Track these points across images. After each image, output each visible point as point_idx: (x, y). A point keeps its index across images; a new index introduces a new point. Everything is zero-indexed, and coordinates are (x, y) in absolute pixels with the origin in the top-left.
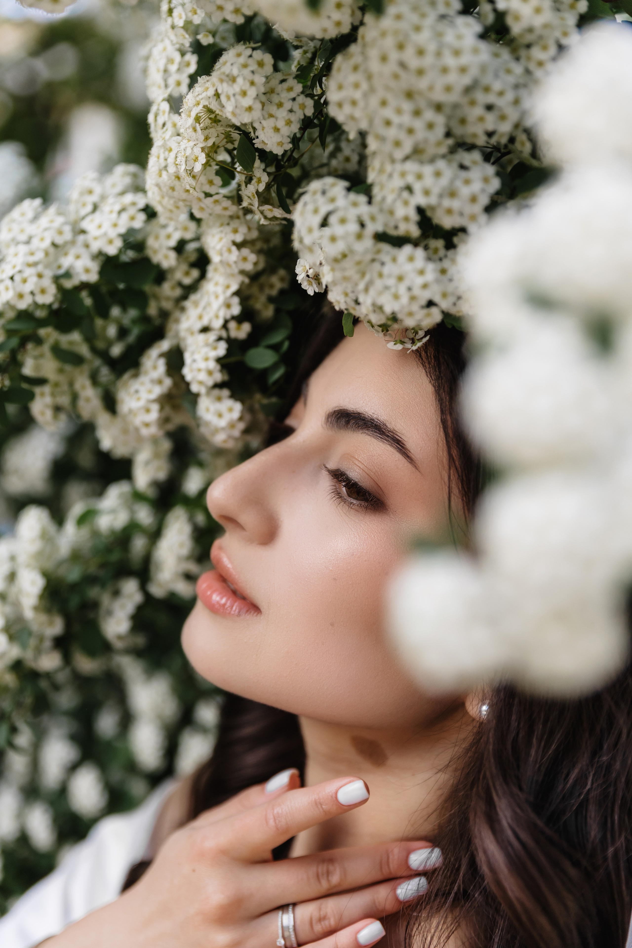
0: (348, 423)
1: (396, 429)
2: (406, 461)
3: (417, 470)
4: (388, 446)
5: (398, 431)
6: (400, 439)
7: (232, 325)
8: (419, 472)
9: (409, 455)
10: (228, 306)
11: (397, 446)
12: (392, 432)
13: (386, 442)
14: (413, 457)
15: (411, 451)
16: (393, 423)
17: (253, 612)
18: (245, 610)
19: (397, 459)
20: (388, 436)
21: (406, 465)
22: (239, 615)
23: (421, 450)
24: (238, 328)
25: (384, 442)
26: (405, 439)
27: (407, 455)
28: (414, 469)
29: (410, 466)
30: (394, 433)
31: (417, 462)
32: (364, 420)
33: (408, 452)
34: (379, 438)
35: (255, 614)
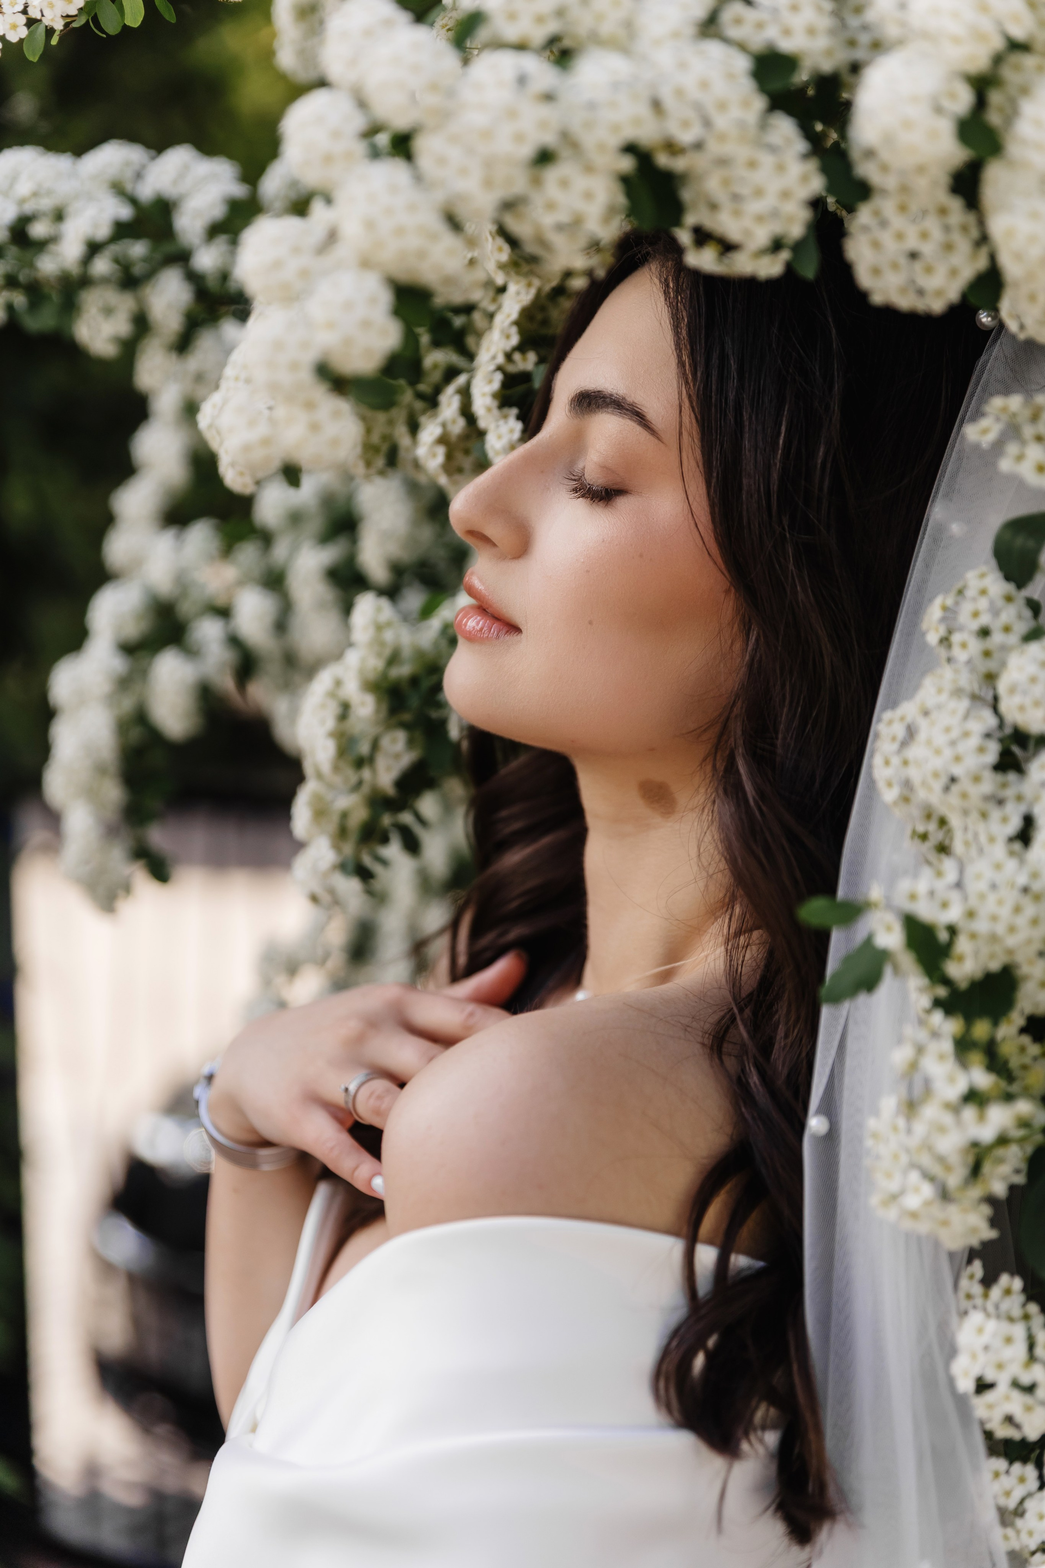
0: (589, 404)
1: (636, 401)
2: (647, 433)
3: (660, 442)
4: (628, 420)
5: (637, 403)
6: (640, 411)
7: (517, 356)
8: (662, 442)
9: (650, 426)
10: (508, 337)
11: (637, 419)
12: (632, 405)
13: (626, 416)
14: (655, 428)
15: (652, 422)
16: (633, 395)
17: (513, 633)
18: (504, 631)
19: (638, 433)
20: (627, 410)
21: (648, 438)
22: (498, 637)
23: (662, 419)
24: (525, 359)
25: (623, 417)
26: (645, 410)
27: (648, 426)
28: (656, 441)
29: (652, 438)
30: (633, 406)
31: (659, 432)
32: (603, 397)
33: (649, 423)
34: (619, 414)
35: (516, 634)
